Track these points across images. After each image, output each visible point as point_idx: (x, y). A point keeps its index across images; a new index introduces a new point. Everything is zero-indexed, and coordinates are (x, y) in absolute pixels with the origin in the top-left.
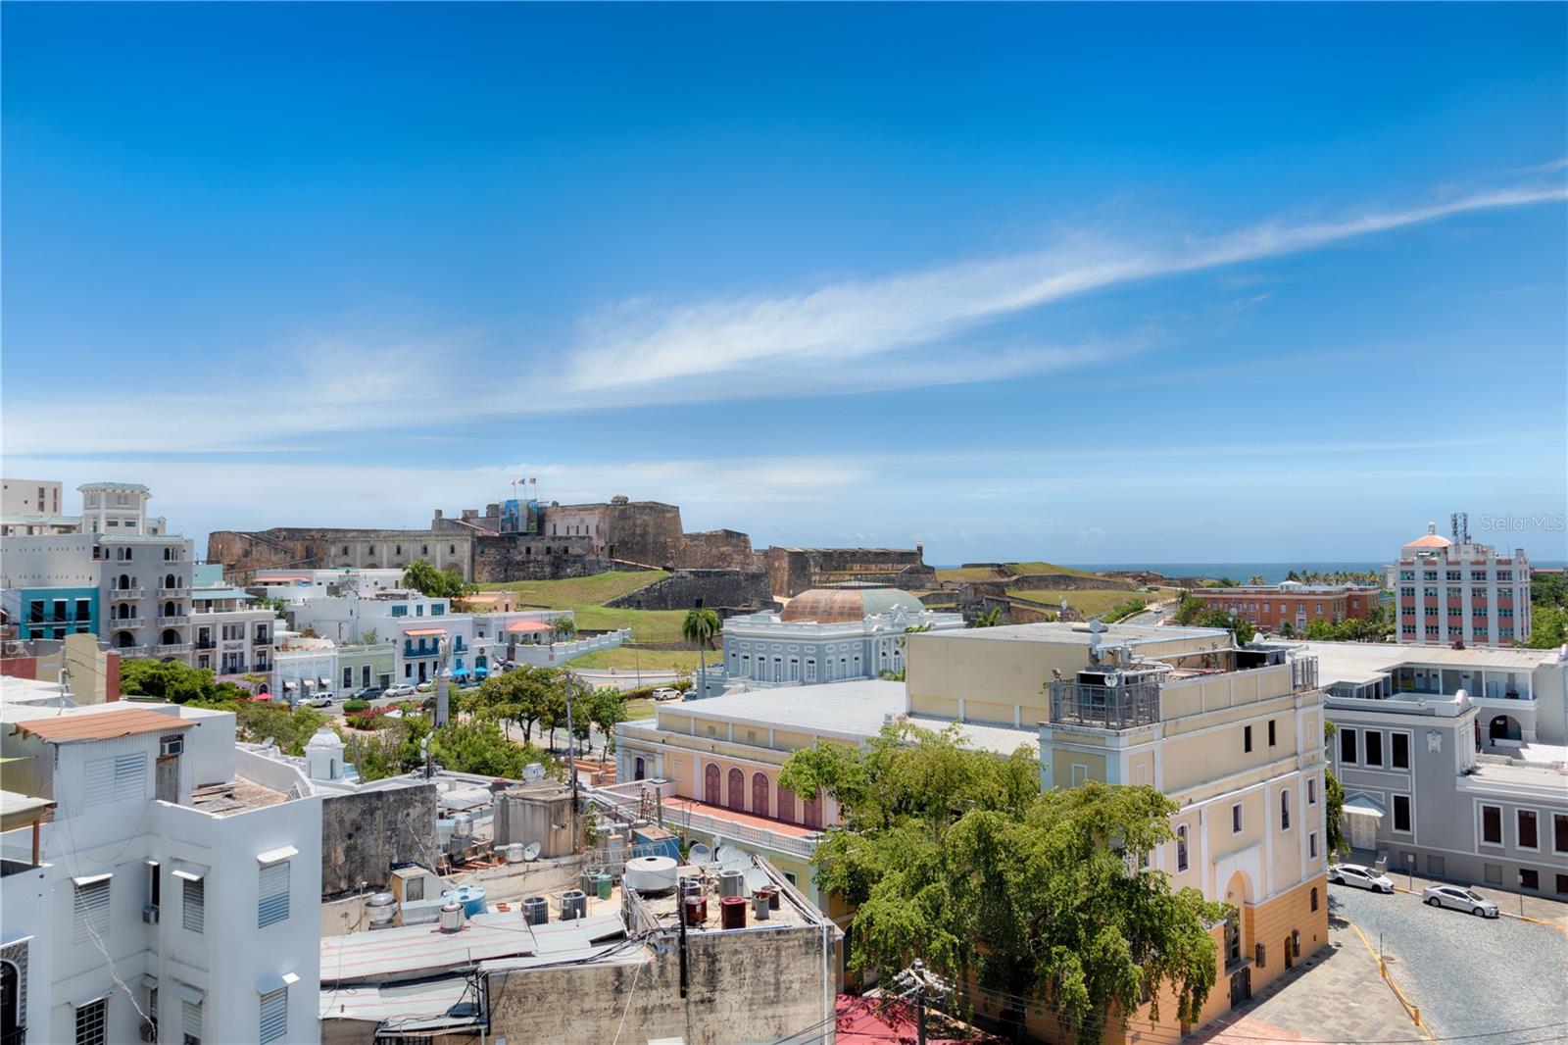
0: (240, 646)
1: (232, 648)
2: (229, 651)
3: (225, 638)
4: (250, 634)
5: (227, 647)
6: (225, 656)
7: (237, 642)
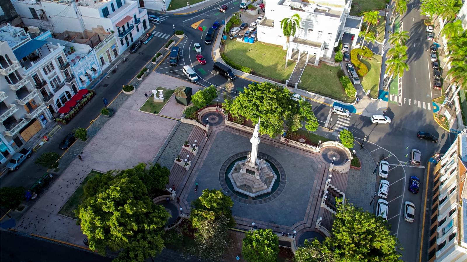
0: (55, 73)
1: (53, 77)
2: (52, 79)
3: (46, 74)
4: (56, 65)
5: (50, 78)
6: (51, 82)
7: (52, 72)
